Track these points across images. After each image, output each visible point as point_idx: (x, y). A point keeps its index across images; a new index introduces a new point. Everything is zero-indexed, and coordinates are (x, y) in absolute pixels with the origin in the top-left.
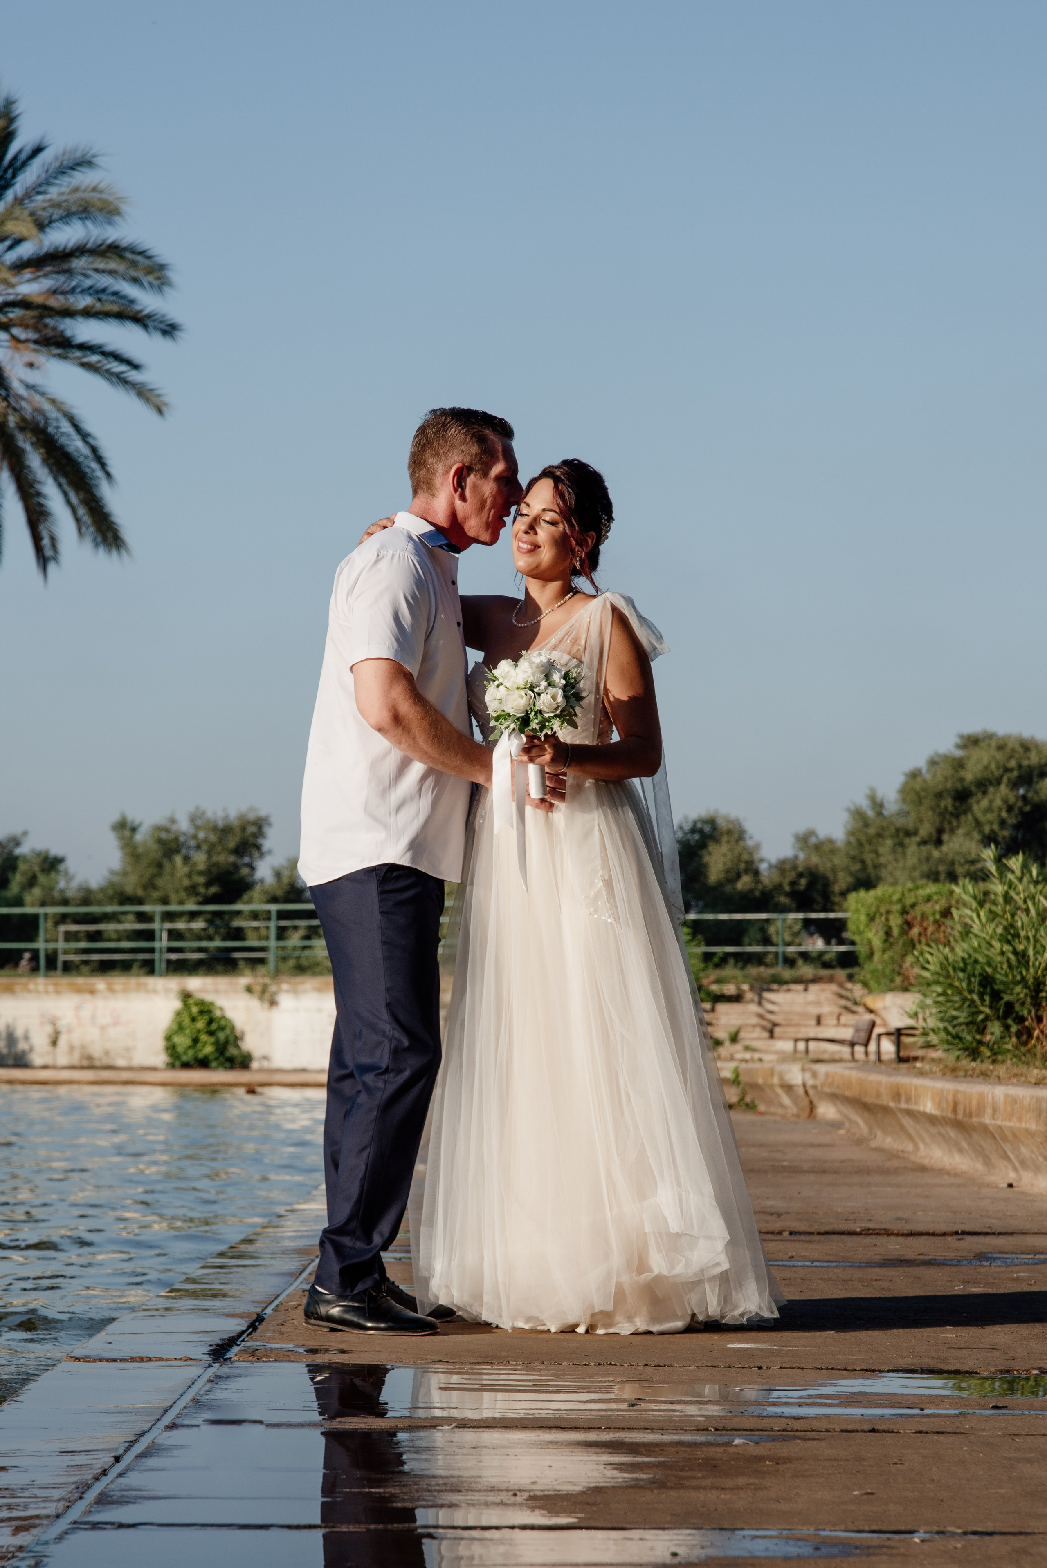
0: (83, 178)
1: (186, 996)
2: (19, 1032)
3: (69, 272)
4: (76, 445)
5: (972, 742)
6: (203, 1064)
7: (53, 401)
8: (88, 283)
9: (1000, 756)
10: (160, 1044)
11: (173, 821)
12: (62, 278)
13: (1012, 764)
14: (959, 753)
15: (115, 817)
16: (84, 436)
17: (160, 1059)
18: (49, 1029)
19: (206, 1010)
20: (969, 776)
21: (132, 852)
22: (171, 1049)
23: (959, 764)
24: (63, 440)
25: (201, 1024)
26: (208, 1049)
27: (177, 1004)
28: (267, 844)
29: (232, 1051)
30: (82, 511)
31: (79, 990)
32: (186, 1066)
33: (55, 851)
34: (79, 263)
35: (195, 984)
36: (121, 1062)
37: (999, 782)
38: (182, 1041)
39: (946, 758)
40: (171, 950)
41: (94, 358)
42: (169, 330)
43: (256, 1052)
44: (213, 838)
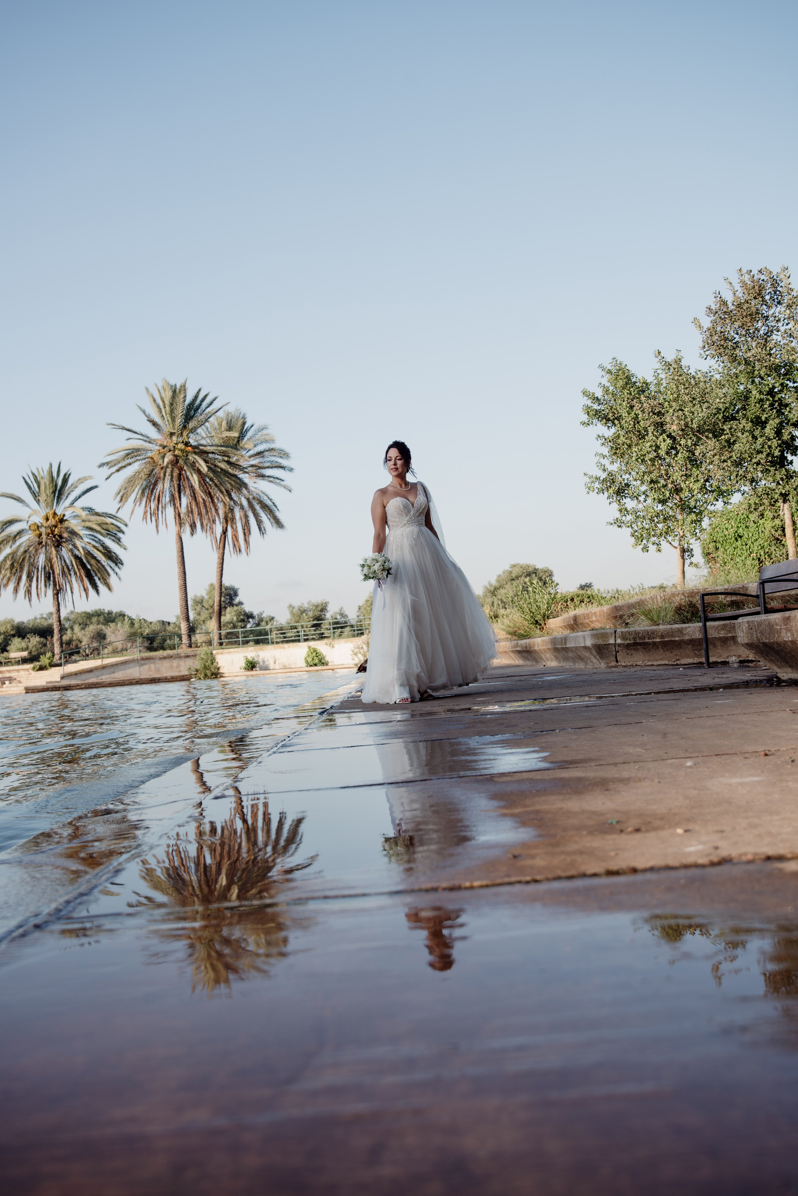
0: (265, 432)
1: (309, 647)
2: (266, 660)
3: (263, 457)
4: (268, 503)
5: (514, 566)
6: (316, 665)
7: (262, 492)
8: (268, 459)
9: (521, 569)
10: (304, 661)
11: (303, 604)
12: (261, 459)
13: (525, 571)
14: (510, 569)
15: (288, 605)
16: (271, 500)
17: (304, 664)
18: (273, 659)
19: (315, 651)
20: (514, 575)
21: (292, 614)
22: (307, 662)
23: (511, 572)
24: (265, 502)
25: (314, 654)
26: (317, 661)
27: (308, 650)
28: (328, 609)
29: (323, 661)
30: (271, 520)
31: (281, 648)
32: (311, 666)
33: (273, 615)
34: (266, 453)
35: (312, 644)
36: (293, 667)
37: (521, 576)
38: (310, 660)
39: (507, 571)
40: (304, 635)
41: (271, 479)
42: (291, 470)
43: (329, 661)
44: (314, 608)
